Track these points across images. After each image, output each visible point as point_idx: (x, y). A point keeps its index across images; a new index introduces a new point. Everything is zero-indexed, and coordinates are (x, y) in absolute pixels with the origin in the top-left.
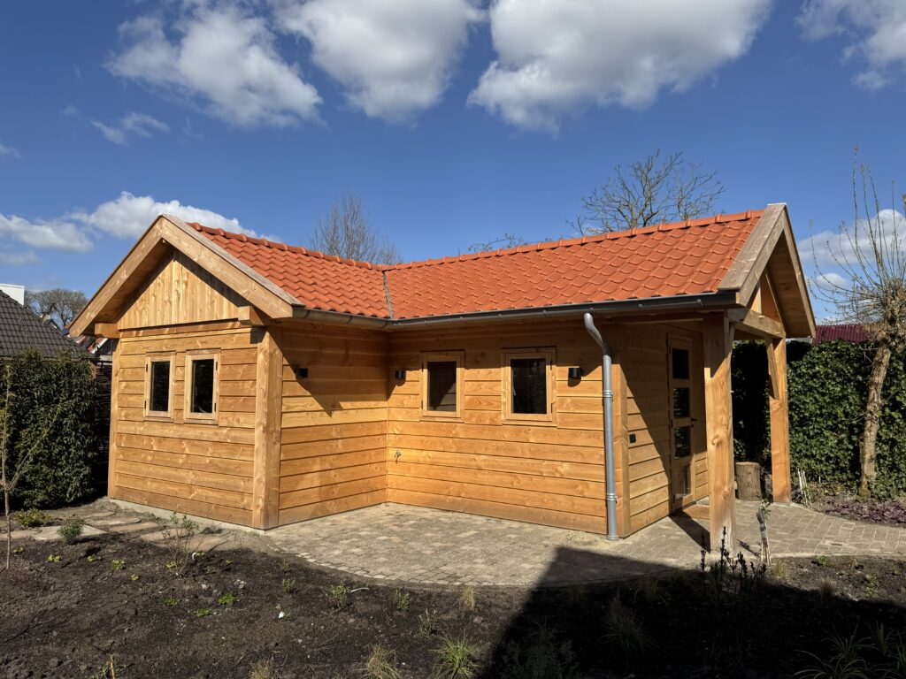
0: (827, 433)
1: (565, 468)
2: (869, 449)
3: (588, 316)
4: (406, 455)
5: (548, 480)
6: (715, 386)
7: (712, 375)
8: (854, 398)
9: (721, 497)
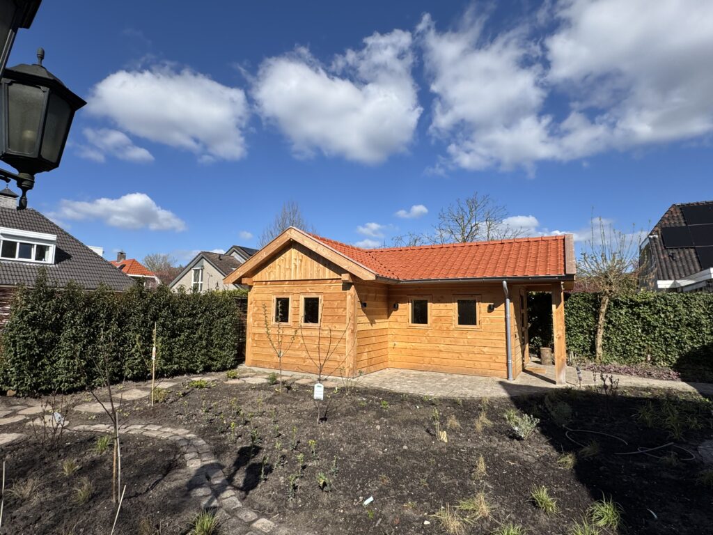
0: (579, 334)
1: (486, 350)
2: (600, 341)
3: (505, 282)
4: (398, 345)
5: (477, 355)
6: (557, 313)
7: (557, 308)
8: (591, 319)
9: (561, 361)
